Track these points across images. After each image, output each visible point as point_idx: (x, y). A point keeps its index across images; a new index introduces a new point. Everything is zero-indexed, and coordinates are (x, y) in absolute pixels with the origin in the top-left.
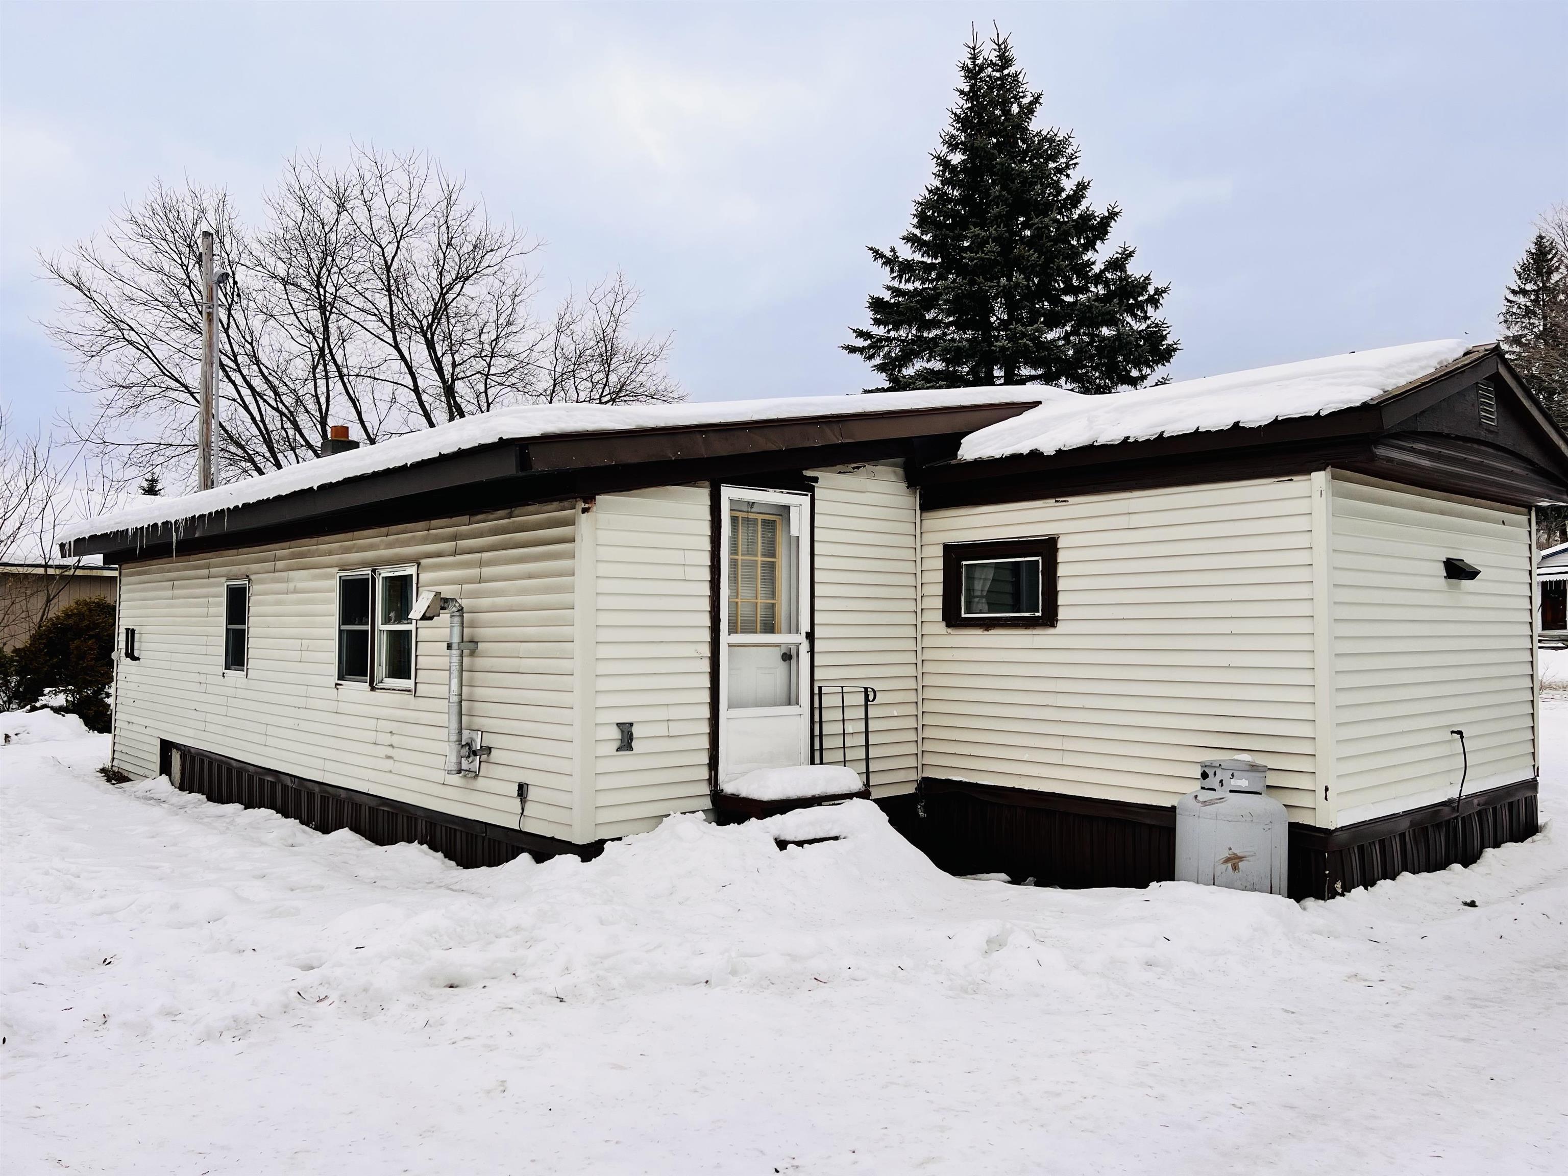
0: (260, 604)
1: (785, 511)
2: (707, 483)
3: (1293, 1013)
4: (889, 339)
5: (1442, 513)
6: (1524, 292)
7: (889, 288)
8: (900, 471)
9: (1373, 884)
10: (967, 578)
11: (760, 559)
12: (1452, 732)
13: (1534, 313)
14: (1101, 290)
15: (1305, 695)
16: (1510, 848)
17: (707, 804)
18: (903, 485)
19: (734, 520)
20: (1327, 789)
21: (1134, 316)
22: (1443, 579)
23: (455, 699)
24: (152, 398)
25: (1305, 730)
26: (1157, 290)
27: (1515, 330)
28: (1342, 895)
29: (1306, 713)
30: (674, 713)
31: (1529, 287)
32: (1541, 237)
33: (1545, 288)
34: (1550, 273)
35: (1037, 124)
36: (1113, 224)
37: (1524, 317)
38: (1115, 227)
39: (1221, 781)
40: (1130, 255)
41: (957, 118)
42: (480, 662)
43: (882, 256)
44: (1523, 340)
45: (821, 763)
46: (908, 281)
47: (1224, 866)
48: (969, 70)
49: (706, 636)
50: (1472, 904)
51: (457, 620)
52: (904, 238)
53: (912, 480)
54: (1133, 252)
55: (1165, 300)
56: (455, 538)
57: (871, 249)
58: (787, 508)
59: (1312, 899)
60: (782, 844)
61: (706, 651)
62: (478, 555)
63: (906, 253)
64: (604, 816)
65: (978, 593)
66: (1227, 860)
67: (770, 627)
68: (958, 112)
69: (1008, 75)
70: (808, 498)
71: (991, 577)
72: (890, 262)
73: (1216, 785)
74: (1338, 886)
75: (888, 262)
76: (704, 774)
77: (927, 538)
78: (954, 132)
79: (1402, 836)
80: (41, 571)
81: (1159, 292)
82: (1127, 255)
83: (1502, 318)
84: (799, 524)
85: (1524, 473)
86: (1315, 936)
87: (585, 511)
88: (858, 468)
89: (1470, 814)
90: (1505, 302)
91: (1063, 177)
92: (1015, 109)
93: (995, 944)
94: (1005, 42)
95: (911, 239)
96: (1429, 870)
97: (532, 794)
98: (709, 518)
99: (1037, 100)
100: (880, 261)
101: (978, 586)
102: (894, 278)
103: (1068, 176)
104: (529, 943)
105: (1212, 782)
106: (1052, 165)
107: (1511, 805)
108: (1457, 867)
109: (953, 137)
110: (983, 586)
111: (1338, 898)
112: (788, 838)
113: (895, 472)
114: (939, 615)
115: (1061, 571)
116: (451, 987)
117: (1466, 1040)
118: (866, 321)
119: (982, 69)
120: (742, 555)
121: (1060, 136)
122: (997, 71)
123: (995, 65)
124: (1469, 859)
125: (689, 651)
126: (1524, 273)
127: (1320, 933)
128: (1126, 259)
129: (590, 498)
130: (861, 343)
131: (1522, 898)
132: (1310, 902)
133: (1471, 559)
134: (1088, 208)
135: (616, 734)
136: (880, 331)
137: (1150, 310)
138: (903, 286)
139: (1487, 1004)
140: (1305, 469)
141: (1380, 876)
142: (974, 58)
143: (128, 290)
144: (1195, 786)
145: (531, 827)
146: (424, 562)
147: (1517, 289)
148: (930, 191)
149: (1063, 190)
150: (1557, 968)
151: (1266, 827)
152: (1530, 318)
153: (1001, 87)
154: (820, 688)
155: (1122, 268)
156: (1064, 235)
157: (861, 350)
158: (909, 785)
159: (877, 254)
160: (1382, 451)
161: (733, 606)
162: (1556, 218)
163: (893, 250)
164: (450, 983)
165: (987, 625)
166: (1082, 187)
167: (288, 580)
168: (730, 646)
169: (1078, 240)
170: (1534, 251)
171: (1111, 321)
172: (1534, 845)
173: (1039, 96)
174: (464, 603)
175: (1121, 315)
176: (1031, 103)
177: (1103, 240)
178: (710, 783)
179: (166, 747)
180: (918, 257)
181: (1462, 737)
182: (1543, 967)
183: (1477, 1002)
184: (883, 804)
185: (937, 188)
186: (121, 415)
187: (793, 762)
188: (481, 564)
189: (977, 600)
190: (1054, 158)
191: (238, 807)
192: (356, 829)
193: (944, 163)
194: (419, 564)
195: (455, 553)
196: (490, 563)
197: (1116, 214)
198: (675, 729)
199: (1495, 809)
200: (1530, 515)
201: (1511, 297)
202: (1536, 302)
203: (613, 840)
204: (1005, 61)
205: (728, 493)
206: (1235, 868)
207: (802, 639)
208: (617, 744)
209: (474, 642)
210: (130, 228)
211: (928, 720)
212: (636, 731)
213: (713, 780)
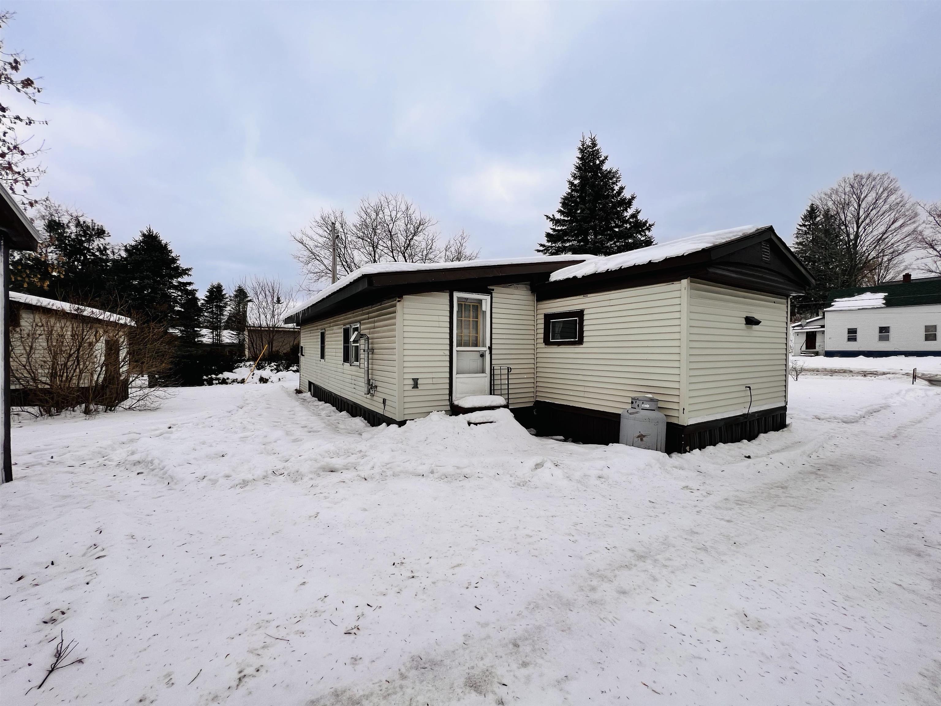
0: (328, 338)
1: (480, 301)
2: (448, 291)
3: (653, 503)
4: (552, 247)
5: (744, 297)
6: (804, 225)
7: (552, 229)
8: (528, 287)
9: (704, 447)
10: (553, 327)
11: (471, 319)
12: (746, 387)
13: (808, 233)
14: (628, 226)
15: (676, 371)
16: (772, 434)
17: (448, 408)
18: (530, 292)
19: (459, 305)
20: (684, 409)
21: (641, 235)
22: (744, 325)
23: (366, 369)
24: (322, 276)
25: (676, 385)
26: (649, 225)
27: (800, 240)
28: (689, 452)
29: (676, 378)
30: (434, 375)
31: (806, 223)
32: (813, 204)
33: (814, 224)
34: (816, 218)
35: (606, 167)
36: (633, 201)
37: (804, 235)
38: (634, 202)
39: (638, 405)
40: (639, 212)
41: (577, 168)
42: (376, 356)
43: (550, 218)
44: (804, 243)
45: (494, 395)
46: (558, 226)
47: (637, 439)
48: (581, 150)
49: (448, 347)
50: (749, 457)
51: (366, 341)
52: (557, 211)
53: (533, 290)
54: (640, 211)
55: (653, 228)
56: (368, 313)
57: (545, 216)
58: (481, 300)
59: (676, 453)
60: (469, 424)
61: (448, 353)
62: (374, 319)
63: (558, 216)
64: (407, 412)
65: (557, 332)
66: (638, 437)
67: (476, 345)
68: (577, 165)
69: (595, 150)
70: (490, 297)
71: (561, 326)
72: (553, 220)
73: (636, 407)
74: (688, 448)
75: (552, 220)
76: (447, 397)
77: (539, 312)
78: (575, 172)
79: (720, 428)
80: (292, 330)
81: (650, 226)
82: (638, 212)
83: (795, 236)
84: (486, 306)
85: (782, 281)
86: (673, 468)
87: (399, 301)
88: (511, 285)
89: (753, 420)
90: (797, 230)
91: (615, 186)
92: (598, 162)
93: (538, 466)
94: (594, 138)
95: (560, 211)
96: (733, 441)
97: (387, 403)
98: (449, 304)
99: (606, 158)
100: (549, 220)
101: (557, 330)
102: (553, 226)
103: (617, 185)
104: (363, 457)
105: (635, 405)
106: (610, 181)
107: (773, 417)
108: (745, 441)
109: (575, 174)
110: (559, 330)
111: (687, 453)
112: (472, 422)
113: (526, 287)
114: (542, 341)
115: (585, 323)
116: (332, 471)
117: (728, 521)
118: (544, 241)
119: (586, 149)
120: (465, 317)
121: (614, 170)
122: (591, 149)
123: (590, 146)
124: (751, 437)
125: (441, 353)
126: (805, 218)
127: (676, 467)
128: (637, 214)
129: (401, 297)
130: (542, 248)
131: (771, 456)
132: (675, 455)
133: (757, 317)
134: (623, 196)
135: (412, 382)
136: (550, 244)
137: (647, 233)
138: (557, 228)
139: (744, 503)
140: (678, 279)
141: (708, 444)
142: (583, 145)
143: (316, 243)
144: (629, 407)
145: (387, 414)
146: (362, 322)
147: (801, 224)
148: (567, 194)
149: (615, 190)
150: (782, 488)
151: (655, 424)
152: (807, 235)
153: (593, 154)
154: (494, 367)
155: (636, 217)
156: (615, 206)
157: (542, 251)
158: (531, 403)
159: (548, 217)
160: (712, 270)
161: (459, 336)
162: (819, 196)
163: (553, 215)
164: (331, 470)
165: (559, 344)
166: (622, 188)
167: (333, 330)
168: (457, 351)
169: (620, 208)
170: (809, 210)
171: (631, 237)
172: (783, 433)
173: (607, 157)
174: (369, 336)
175: (636, 234)
176: (604, 160)
177: (630, 208)
178: (449, 401)
179: (310, 383)
180: (562, 218)
181: (750, 389)
182: (775, 487)
183: (740, 502)
184: (512, 410)
185: (569, 193)
186: (314, 282)
187: (482, 393)
188: (374, 322)
189: (556, 335)
190: (611, 179)
191: (323, 402)
192: (348, 412)
193: (571, 183)
194: (360, 323)
195: (368, 319)
196: (377, 321)
197: (634, 198)
198: (435, 381)
199: (765, 418)
200: (788, 299)
201: (799, 228)
202: (809, 229)
203: (410, 420)
204: (594, 145)
205: (456, 295)
206: (642, 440)
207: (486, 349)
208: (413, 386)
209: (373, 349)
210: (315, 224)
211: (538, 379)
212: (419, 382)
213: (451, 400)
